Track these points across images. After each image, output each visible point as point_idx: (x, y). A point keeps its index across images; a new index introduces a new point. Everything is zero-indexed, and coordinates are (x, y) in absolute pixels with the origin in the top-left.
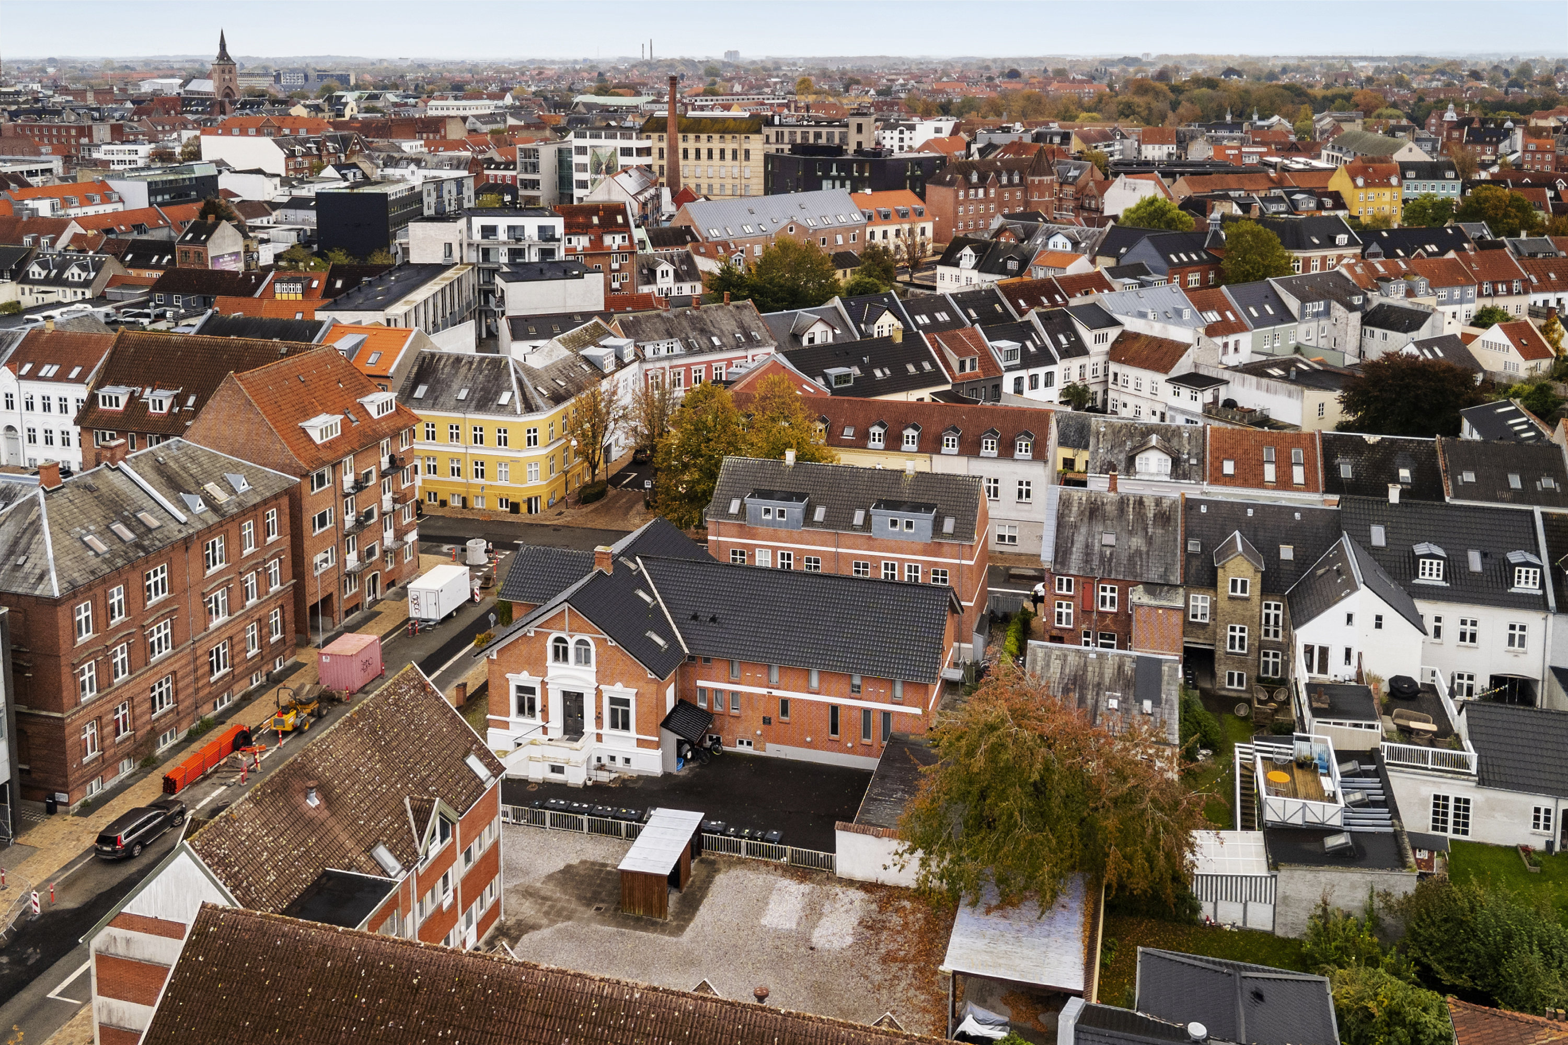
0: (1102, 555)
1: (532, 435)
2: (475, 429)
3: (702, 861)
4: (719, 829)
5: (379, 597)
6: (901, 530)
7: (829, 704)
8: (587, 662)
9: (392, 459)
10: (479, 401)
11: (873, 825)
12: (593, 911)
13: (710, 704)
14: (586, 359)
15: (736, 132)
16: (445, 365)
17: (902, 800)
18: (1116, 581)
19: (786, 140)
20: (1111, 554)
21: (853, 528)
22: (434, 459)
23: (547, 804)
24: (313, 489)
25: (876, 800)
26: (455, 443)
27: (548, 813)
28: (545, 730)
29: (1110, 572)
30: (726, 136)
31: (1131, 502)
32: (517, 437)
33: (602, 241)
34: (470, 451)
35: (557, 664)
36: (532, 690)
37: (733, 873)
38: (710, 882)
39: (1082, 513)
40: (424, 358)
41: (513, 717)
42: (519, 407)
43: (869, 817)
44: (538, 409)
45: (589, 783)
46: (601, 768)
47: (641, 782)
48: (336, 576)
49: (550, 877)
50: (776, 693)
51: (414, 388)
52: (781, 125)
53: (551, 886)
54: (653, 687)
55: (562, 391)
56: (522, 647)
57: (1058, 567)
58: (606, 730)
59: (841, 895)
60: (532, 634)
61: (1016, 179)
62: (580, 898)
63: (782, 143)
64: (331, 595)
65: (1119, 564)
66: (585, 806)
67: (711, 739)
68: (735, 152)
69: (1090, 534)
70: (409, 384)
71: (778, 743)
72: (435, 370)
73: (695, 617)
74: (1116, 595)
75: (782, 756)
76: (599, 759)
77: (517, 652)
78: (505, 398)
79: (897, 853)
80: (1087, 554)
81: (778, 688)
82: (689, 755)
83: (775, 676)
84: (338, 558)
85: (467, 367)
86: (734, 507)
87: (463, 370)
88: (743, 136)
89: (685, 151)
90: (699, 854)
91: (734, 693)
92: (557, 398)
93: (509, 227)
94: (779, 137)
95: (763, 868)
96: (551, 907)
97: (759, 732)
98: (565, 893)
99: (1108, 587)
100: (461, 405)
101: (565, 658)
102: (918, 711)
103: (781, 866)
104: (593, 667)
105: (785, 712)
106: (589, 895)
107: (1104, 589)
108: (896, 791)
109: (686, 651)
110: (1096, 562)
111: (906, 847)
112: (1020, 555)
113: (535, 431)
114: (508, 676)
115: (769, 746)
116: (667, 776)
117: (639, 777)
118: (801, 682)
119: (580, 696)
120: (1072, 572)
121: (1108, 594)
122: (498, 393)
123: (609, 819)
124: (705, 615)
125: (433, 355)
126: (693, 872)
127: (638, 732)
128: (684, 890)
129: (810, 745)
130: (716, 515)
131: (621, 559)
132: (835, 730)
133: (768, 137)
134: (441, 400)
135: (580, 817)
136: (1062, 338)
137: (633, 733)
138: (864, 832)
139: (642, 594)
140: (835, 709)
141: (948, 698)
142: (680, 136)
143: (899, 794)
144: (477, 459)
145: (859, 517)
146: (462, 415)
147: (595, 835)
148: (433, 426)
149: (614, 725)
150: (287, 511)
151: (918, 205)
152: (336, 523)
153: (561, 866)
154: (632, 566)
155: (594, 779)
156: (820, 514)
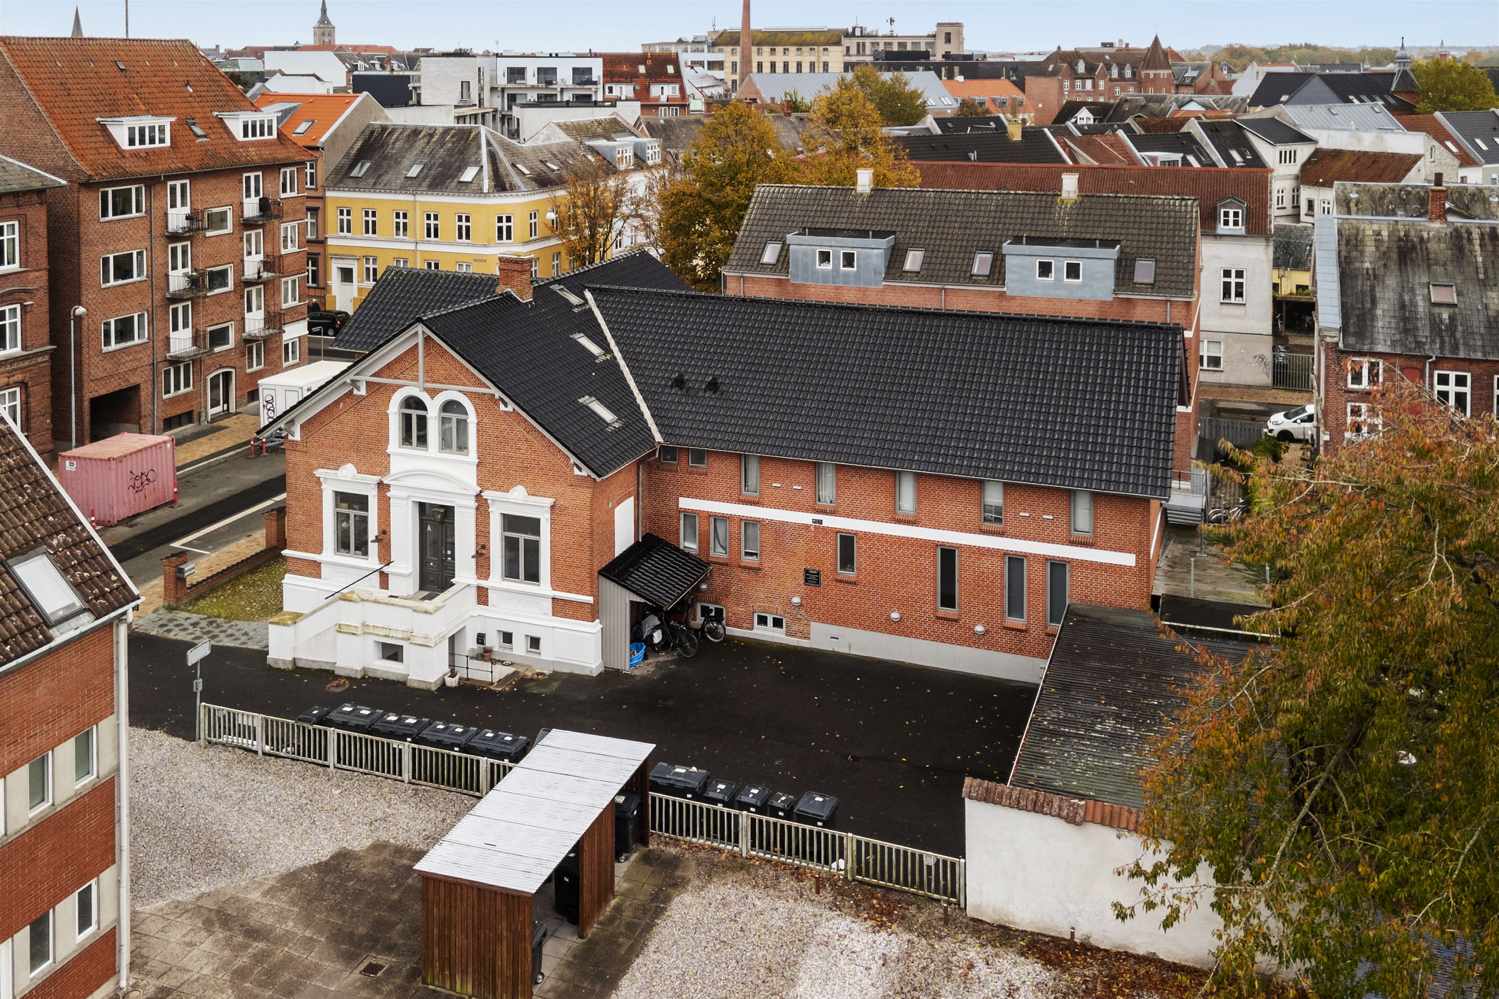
0: (1435, 323)
1: (504, 224)
2: (429, 217)
3: (647, 859)
4: (695, 784)
5: (233, 409)
6: (1060, 280)
7: (936, 544)
8: (462, 447)
9: (264, 205)
10: (435, 178)
11: (1057, 791)
12: (356, 975)
13: (704, 544)
14: (593, 150)
15: (814, 44)
16: (397, 139)
17: (1116, 738)
18: (1469, 362)
19: (868, 50)
20: (1452, 318)
21: (972, 279)
22: (375, 260)
23: (333, 715)
24: (105, 213)
25: (1056, 734)
26: (401, 236)
27: (332, 732)
28: (384, 580)
29: (1455, 348)
30: (804, 48)
31: (1476, 235)
32: (483, 226)
33: (648, 90)
34: (421, 247)
35: (407, 450)
36: (361, 502)
37: (718, 890)
38: (659, 912)
39: (1384, 256)
40: (372, 132)
41: (328, 554)
42: (486, 185)
43: (1041, 771)
44: (513, 188)
45: (452, 682)
46: (485, 655)
47: (555, 685)
48: (147, 361)
49: (290, 879)
50: (830, 521)
51: (352, 166)
52: (862, 36)
53: (281, 902)
54: (585, 494)
55: (552, 176)
56: (345, 418)
57: (1352, 340)
58: (496, 580)
59: (981, 969)
60: (363, 392)
61: (1128, 73)
62: (337, 937)
63: (864, 55)
64: (136, 388)
65: (1469, 333)
66: (411, 721)
67: (705, 611)
68: (812, 65)
69: (1405, 287)
70: (348, 162)
71: (835, 622)
72: (384, 145)
73: (679, 383)
74: (1467, 390)
75: (841, 648)
76: (481, 638)
77: (335, 426)
78: (468, 175)
79: (1137, 872)
80: (1405, 320)
81: (833, 513)
82: (657, 637)
83: (828, 491)
84: (152, 332)
85: (425, 140)
86: (770, 255)
87: (420, 144)
88: (821, 48)
89: (760, 65)
90: (643, 840)
91: (749, 523)
92: (543, 181)
93: (539, 69)
94: (861, 49)
95: (788, 883)
96: (260, 958)
97: (796, 600)
98: (307, 920)
99: (1452, 375)
100: (411, 185)
101: (422, 440)
102: (1128, 560)
103: (831, 880)
104: (473, 455)
105: (847, 560)
106: (361, 930)
107: (1444, 380)
108: (1100, 716)
109: (658, 438)
110: (1424, 333)
111: (1163, 857)
112: (1227, 386)
113: (509, 219)
114: (319, 473)
115: (817, 628)
116: (610, 675)
117: (555, 675)
118: (881, 500)
119: (448, 512)
120: (1380, 348)
121: (1452, 388)
122: (461, 169)
123: (456, 753)
124: (697, 379)
125: (384, 128)
126: (620, 884)
127: (555, 585)
128: (593, 929)
129: (898, 629)
130: (739, 266)
131: (556, 287)
132: (948, 600)
133: (848, 49)
134: (386, 178)
135: (395, 744)
136: (1235, 154)
137: (545, 587)
138: (1036, 808)
139: (585, 341)
140: (948, 554)
141: (1175, 549)
142: (754, 49)
143: (1109, 724)
144: (428, 257)
145: (981, 263)
146: (410, 198)
147: (425, 785)
148: (374, 214)
149: (511, 572)
150: (43, 231)
151: (1018, 95)
152: (150, 276)
153: (325, 850)
154: (574, 300)
155: (462, 673)
156: (913, 260)
